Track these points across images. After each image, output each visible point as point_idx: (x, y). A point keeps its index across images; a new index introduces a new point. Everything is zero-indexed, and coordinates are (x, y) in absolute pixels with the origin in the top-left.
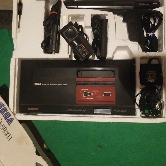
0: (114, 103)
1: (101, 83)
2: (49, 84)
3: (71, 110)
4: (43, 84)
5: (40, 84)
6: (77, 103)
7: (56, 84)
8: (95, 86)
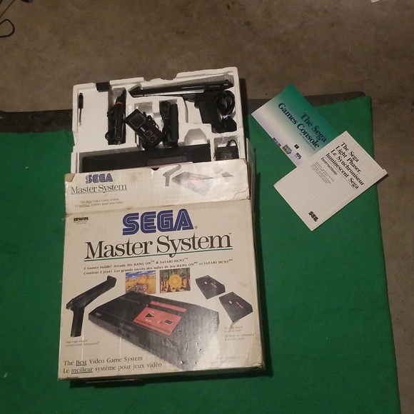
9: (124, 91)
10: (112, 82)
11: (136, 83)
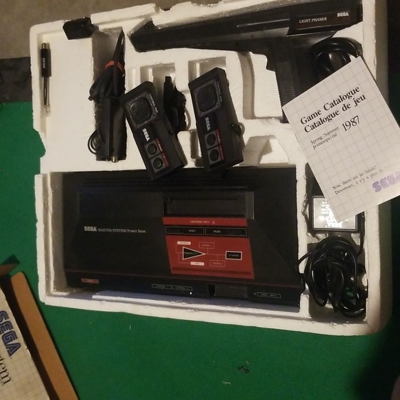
0: (252, 277)
1: (216, 230)
2: (111, 230)
3: (162, 287)
4: (99, 230)
5: (95, 229)
6: (173, 272)
7: (125, 231)
8: (205, 236)
9: (122, 35)
10: (96, 19)
11: (140, 17)
